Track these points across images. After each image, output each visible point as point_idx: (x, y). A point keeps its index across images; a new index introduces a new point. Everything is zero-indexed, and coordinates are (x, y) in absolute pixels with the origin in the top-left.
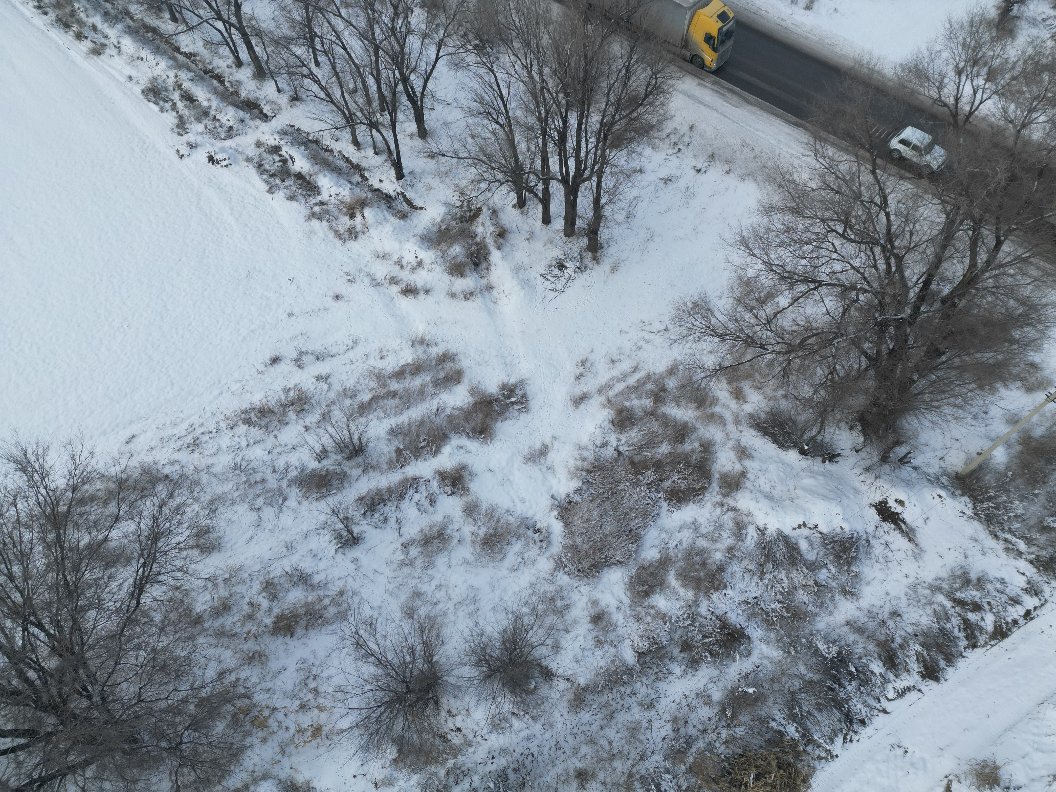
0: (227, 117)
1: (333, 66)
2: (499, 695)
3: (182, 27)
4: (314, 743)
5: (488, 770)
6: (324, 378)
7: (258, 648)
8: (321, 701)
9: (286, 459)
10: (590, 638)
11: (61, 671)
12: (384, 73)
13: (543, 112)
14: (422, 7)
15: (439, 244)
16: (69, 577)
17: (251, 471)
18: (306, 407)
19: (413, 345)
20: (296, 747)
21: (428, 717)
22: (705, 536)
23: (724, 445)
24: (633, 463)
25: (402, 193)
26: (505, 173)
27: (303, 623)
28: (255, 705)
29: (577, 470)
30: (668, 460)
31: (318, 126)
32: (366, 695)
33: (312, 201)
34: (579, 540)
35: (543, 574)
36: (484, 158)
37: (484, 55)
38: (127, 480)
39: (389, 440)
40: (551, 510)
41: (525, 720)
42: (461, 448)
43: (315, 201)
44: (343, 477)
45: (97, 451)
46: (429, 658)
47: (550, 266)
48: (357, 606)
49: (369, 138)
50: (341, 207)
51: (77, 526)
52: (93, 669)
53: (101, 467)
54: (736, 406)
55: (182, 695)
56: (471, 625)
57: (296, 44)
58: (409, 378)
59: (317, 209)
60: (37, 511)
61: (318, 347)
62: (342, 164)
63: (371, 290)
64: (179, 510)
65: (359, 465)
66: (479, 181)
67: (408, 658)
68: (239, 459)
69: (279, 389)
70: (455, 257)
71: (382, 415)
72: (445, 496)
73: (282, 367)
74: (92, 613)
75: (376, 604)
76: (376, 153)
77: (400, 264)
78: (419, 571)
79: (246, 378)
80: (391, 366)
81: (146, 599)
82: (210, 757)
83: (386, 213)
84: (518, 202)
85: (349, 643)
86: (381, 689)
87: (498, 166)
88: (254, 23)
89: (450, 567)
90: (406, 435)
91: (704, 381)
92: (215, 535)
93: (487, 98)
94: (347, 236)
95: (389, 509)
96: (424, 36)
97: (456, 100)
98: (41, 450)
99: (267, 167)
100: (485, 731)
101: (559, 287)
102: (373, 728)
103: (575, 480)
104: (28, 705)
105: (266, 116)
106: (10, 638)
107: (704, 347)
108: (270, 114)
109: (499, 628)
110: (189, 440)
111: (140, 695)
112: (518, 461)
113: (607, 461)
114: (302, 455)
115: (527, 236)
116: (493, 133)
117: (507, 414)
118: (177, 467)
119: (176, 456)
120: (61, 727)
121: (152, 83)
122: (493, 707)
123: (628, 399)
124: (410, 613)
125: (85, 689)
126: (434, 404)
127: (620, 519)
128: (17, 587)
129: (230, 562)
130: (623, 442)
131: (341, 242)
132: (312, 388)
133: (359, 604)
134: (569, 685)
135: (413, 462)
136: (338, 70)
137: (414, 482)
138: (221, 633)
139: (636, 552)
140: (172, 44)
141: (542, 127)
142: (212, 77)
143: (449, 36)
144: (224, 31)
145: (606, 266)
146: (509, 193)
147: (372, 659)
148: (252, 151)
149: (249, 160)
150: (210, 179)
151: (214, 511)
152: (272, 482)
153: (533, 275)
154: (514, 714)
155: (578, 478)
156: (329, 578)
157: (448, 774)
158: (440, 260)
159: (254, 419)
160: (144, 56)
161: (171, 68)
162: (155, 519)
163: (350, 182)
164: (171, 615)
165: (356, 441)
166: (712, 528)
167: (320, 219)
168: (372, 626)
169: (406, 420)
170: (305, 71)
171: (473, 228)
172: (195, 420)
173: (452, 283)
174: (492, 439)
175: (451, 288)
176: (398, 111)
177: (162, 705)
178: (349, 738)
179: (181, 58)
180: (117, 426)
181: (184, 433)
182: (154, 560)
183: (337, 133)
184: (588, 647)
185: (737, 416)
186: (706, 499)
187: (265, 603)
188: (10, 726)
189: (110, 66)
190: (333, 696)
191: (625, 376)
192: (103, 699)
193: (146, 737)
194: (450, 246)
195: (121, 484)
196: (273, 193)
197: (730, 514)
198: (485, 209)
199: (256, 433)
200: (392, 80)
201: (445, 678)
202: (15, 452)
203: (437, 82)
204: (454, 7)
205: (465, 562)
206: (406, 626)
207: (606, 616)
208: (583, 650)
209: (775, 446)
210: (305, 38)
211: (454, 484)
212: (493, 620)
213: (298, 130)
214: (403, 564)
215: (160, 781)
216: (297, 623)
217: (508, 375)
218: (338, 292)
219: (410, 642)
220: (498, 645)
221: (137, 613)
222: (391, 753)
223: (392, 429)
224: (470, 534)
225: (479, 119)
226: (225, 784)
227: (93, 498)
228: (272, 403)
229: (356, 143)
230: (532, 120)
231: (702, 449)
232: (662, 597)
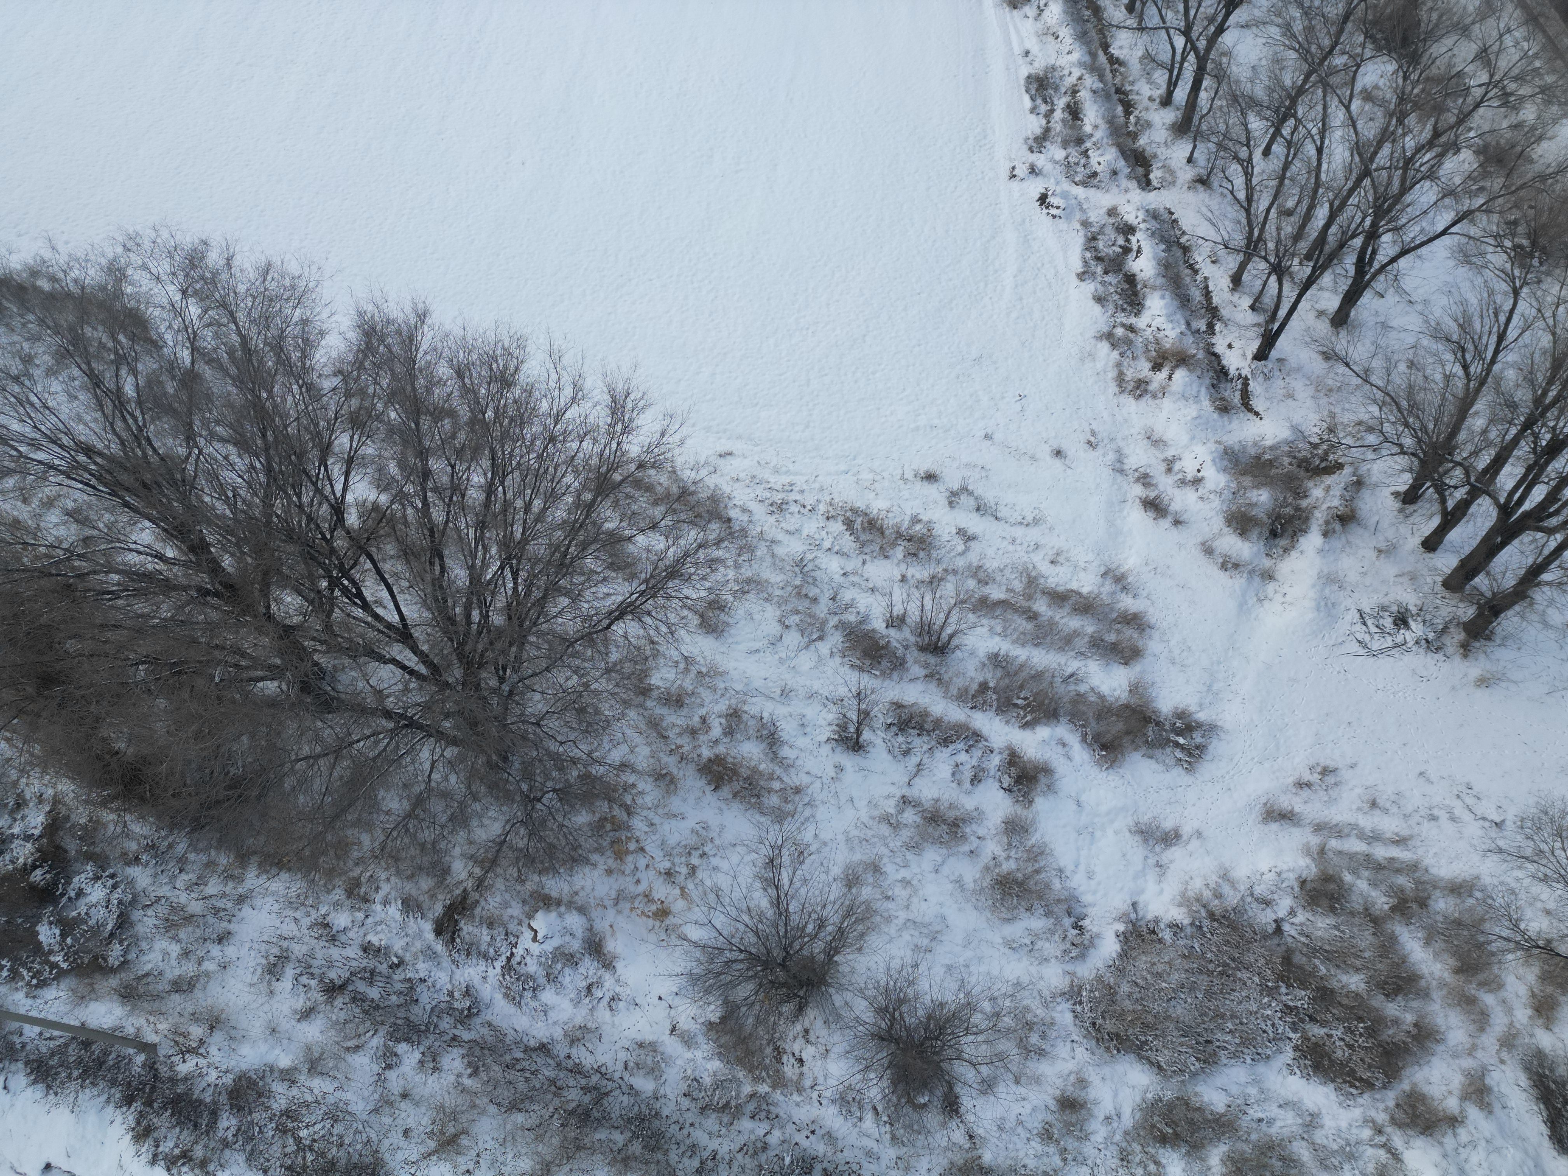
0: (1101, 159)
1: (1286, 166)
2: (875, 1071)
3: (1132, 22)
4: (650, 922)
5: (797, 1140)
6: (966, 536)
7: (675, 771)
8: (691, 886)
9: (856, 596)
10: (1040, 1117)
11: (500, 631)
12: (1349, 211)
13: (1552, 394)
14: (1477, 153)
15: (1244, 473)
16: (572, 549)
17: (810, 580)
18: (922, 554)
19: (1104, 575)
20: (632, 909)
21: (781, 1014)
22: (1315, 1148)
23: (1455, 1056)
24: (1287, 959)
25: (1246, 379)
26: (1420, 441)
27: (736, 786)
28: (628, 828)
29: (1198, 900)
30: (1345, 1001)
31: (1205, 229)
32: (738, 925)
33: (1121, 318)
34: (1125, 988)
35: (1041, 985)
36: (1404, 404)
37: (1522, 266)
38: (692, 494)
39: (984, 665)
40: (1118, 919)
41: (883, 1130)
42: (1064, 745)
43: (1124, 320)
44: (898, 665)
45: (689, 443)
46: (832, 951)
47: (1384, 609)
48: (802, 819)
49: (1258, 283)
50: (1152, 347)
51: (616, 504)
52: (525, 656)
53: (679, 461)
54: (1525, 1020)
55: (576, 753)
56: (909, 960)
57: (1258, 114)
58: (1067, 609)
59: (1120, 332)
60: (595, 461)
61: (989, 496)
62: (1196, 295)
63: (1107, 473)
64: (713, 563)
65: (926, 666)
66: (1370, 430)
67: (810, 928)
68: (809, 556)
69: (909, 513)
70: (1252, 505)
71: (999, 629)
72: (997, 785)
73: (933, 491)
74: (564, 601)
75: (824, 836)
76: (1253, 308)
77: (1169, 465)
78: (899, 844)
79: (885, 474)
80: (1056, 580)
81: (618, 628)
82: (551, 839)
83: (1203, 390)
84: (1406, 493)
85: (764, 851)
86: (757, 934)
87: (1417, 425)
88: (1225, 60)
89: (937, 871)
90: (1008, 674)
91: (1500, 944)
92: (725, 618)
93: (1477, 326)
94: (1130, 388)
95: (920, 744)
96: (1449, 193)
97: (1425, 302)
98: (642, 403)
99: (1101, 245)
100: (828, 1094)
101: (1375, 646)
102: (717, 967)
103: (1183, 910)
104: (452, 640)
105: (1148, 183)
106: (485, 565)
107: (1544, 897)
108: (1155, 183)
109: (937, 996)
110: (778, 498)
111: (542, 719)
112: (1123, 822)
113: (1251, 926)
114: (875, 605)
115: (1382, 545)
116: (1447, 378)
117: (1158, 752)
118: (745, 518)
119: (754, 506)
120: (460, 688)
121: (1046, 72)
122: (858, 1077)
123: (1354, 872)
124: (851, 881)
125: (504, 669)
126: (1074, 666)
127: (1206, 1014)
128: (525, 521)
129: (718, 658)
130: (1296, 920)
131: (1117, 390)
132: (945, 537)
133: (807, 819)
134: (967, 1146)
135: (991, 714)
136: (1288, 174)
137: (974, 737)
138: (655, 725)
139: (1194, 1075)
140: (1105, 37)
141: (1532, 414)
142: (1120, 101)
143: (1488, 211)
144: (1179, 51)
145: (1474, 668)
146: (1403, 471)
147: (772, 891)
148: (1097, 216)
149: (1085, 224)
150: (1024, 221)
151: (744, 593)
152: (822, 610)
153: (1349, 602)
154: (875, 1109)
155: (1190, 911)
156: (799, 762)
157: (752, 1096)
158: (1227, 494)
159: (858, 525)
160: (1061, 35)
161: (1081, 64)
162: (686, 555)
163: (1188, 324)
164: (627, 664)
165: (945, 635)
166: (1335, 1147)
167: (1114, 346)
168: (800, 856)
169: (1023, 658)
170: (1243, 153)
171: (1310, 484)
172: (799, 481)
173: (1220, 534)
174: (1111, 766)
175: (1213, 539)
176: (1330, 270)
177: (553, 746)
178: (686, 953)
179: (1102, 58)
180: (725, 431)
181: (779, 487)
182: (654, 596)
183: (1222, 252)
184: (1029, 1126)
185: (1515, 1036)
186: (1360, 1100)
187: (716, 731)
188: (425, 648)
189: (1016, 27)
190: (705, 893)
191: (1375, 838)
192: (511, 693)
193: (517, 765)
194: (1257, 487)
195: (684, 493)
196: (1082, 280)
197: (1382, 1154)
198: (1347, 470)
199: (848, 542)
200: (1353, 226)
201: (832, 990)
202: (620, 388)
203: (1418, 262)
204: (1529, 176)
205: (959, 882)
206: (836, 891)
207: (1084, 1112)
208: (1020, 1123)
209: (1545, 1130)
210: (1277, 112)
211: (1019, 780)
212: (938, 979)
213: (1175, 221)
214: (886, 819)
215: (495, 819)
216: (730, 780)
217: (1201, 705)
218: (1064, 447)
219: (825, 913)
220: (920, 1013)
221: (601, 635)
222: (713, 1012)
223: (996, 655)
224: (990, 855)
225: (1441, 347)
226: (544, 879)
227: (649, 488)
228: (890, 522)
229: (1236, 280)
230: (1524, 396)
231: (1414, 1031)
232: (1183, 1164)
